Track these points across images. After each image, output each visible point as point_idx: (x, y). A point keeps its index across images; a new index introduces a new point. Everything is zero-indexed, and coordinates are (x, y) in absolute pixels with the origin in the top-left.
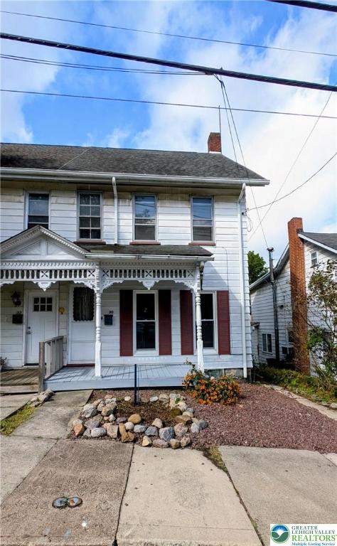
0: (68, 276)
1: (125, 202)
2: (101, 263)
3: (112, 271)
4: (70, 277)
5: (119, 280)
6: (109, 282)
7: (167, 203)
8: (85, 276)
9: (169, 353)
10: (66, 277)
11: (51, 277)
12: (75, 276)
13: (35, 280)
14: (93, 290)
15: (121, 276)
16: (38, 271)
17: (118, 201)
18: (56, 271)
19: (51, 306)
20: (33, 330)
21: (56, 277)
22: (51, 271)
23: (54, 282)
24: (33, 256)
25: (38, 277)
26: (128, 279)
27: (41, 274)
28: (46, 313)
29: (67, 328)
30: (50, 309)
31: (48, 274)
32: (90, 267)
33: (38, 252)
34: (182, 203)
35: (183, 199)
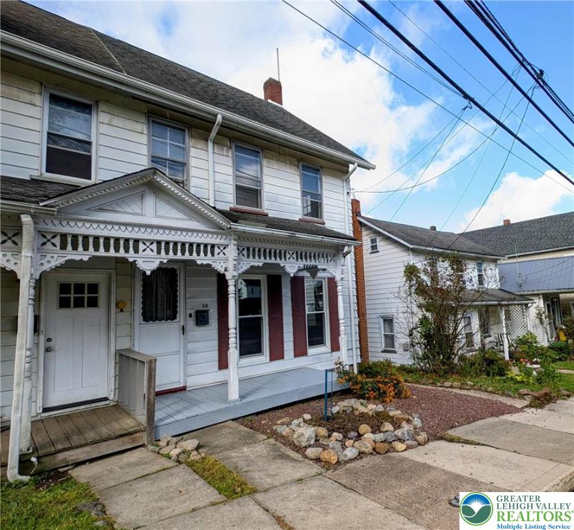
0: (187, 253)
1: (223, 150)
2: (241, 237)
3: (248, 249)
4: (191, 254)
5: (258, 262)
6: (246, 265)
7: (275, 165)
8: (213, 255)
9: (282, 357)
10: (183, 254)
11: (159, 252)
12: (198, 254)
13: (131, 256)
14: (224, 275)
15: (260, 258)
16: (136, 241)
17: (213, 146)
18: (167, 243)
19: (96, 299)
20: (57, 343)
21: (167, 253)
22: (159, 243)
23: (165, 261)
24: (130, 216)
25: (136, 251)
26: (268, 261)
27: (141, 246)
28: (86, 312)
29: (131, 337)
30: (93, 303)
31: (154, 247)
32: (223, 242)
33: (138, 211)
34: (291, 168)
35: (291, 164)
